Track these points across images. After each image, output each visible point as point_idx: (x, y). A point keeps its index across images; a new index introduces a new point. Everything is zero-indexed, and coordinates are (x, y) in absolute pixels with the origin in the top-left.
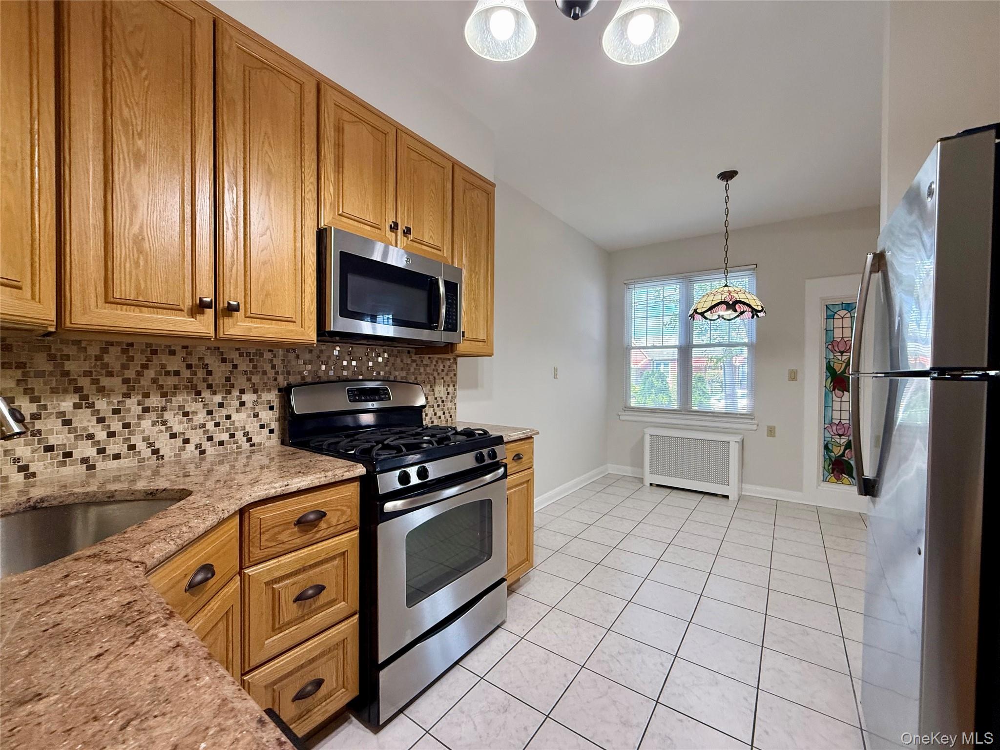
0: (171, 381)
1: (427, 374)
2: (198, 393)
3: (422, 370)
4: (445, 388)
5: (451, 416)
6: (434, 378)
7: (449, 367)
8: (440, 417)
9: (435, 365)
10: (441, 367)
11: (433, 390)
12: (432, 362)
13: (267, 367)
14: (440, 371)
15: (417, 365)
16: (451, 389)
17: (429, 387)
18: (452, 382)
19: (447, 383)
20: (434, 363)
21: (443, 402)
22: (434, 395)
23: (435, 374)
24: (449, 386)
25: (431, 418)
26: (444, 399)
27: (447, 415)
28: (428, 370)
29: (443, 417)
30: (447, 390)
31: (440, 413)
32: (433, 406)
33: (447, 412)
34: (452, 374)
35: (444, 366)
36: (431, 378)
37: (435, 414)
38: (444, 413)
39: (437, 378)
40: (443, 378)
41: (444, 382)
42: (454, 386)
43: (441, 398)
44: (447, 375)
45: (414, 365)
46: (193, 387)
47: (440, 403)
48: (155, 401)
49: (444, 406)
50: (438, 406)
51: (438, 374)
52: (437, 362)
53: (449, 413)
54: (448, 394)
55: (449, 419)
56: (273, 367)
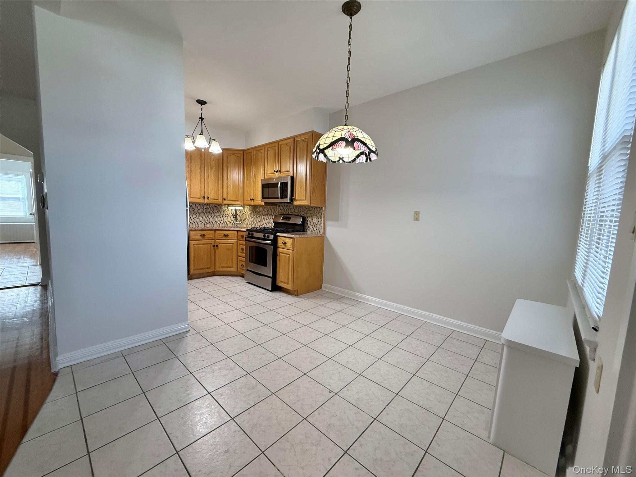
0: (265, 213)
1: (310, 213)
2: (268, 216)
3: (309, 212)
4: (317, 220)
5: (319, 231)
6: (313, 215)
7: (319, 211)
8: (315, 231)
9: (314, 210)
10: (316, 211)
11: (313, 220)
12: (312, 209)
13: (276, 211)
14: (315, 212)
15: (307, 210)
16: (320, 220)
17: (311, 218)
18: (320, 217)
19: (318, 218)
20: (313, 209)
21: (316, 225)
22: (313, 221)
23: (314, 213)
24: (319, 218)
25: (311, 230)
26: (317, 223)
27: (318, 230)
28: (311, 212)
29: (316, 231)
30: (318, 220)
31: (315, 229)
32: (312, 226)
33: (318, 229)
34: (320, 214)
35: (317, 211)
36: (312, 215)
37: (313, 229)
38: (317, 229)
39: (314, 215)
40: (317, 215)
41: (317, 217)
42: (321, 219)
43: (316, 223)
44: (318, 214)
45: (306, 210)
46: (267, 214)
47: (315, 225)
48: (264, 217)
49: (317, 226)
50: (314, 226)
51: (315, 214)
52: (315, 209)
53: (319, 230)
54: (319, 222)
55: (319, 232)
56: (277, 211)
